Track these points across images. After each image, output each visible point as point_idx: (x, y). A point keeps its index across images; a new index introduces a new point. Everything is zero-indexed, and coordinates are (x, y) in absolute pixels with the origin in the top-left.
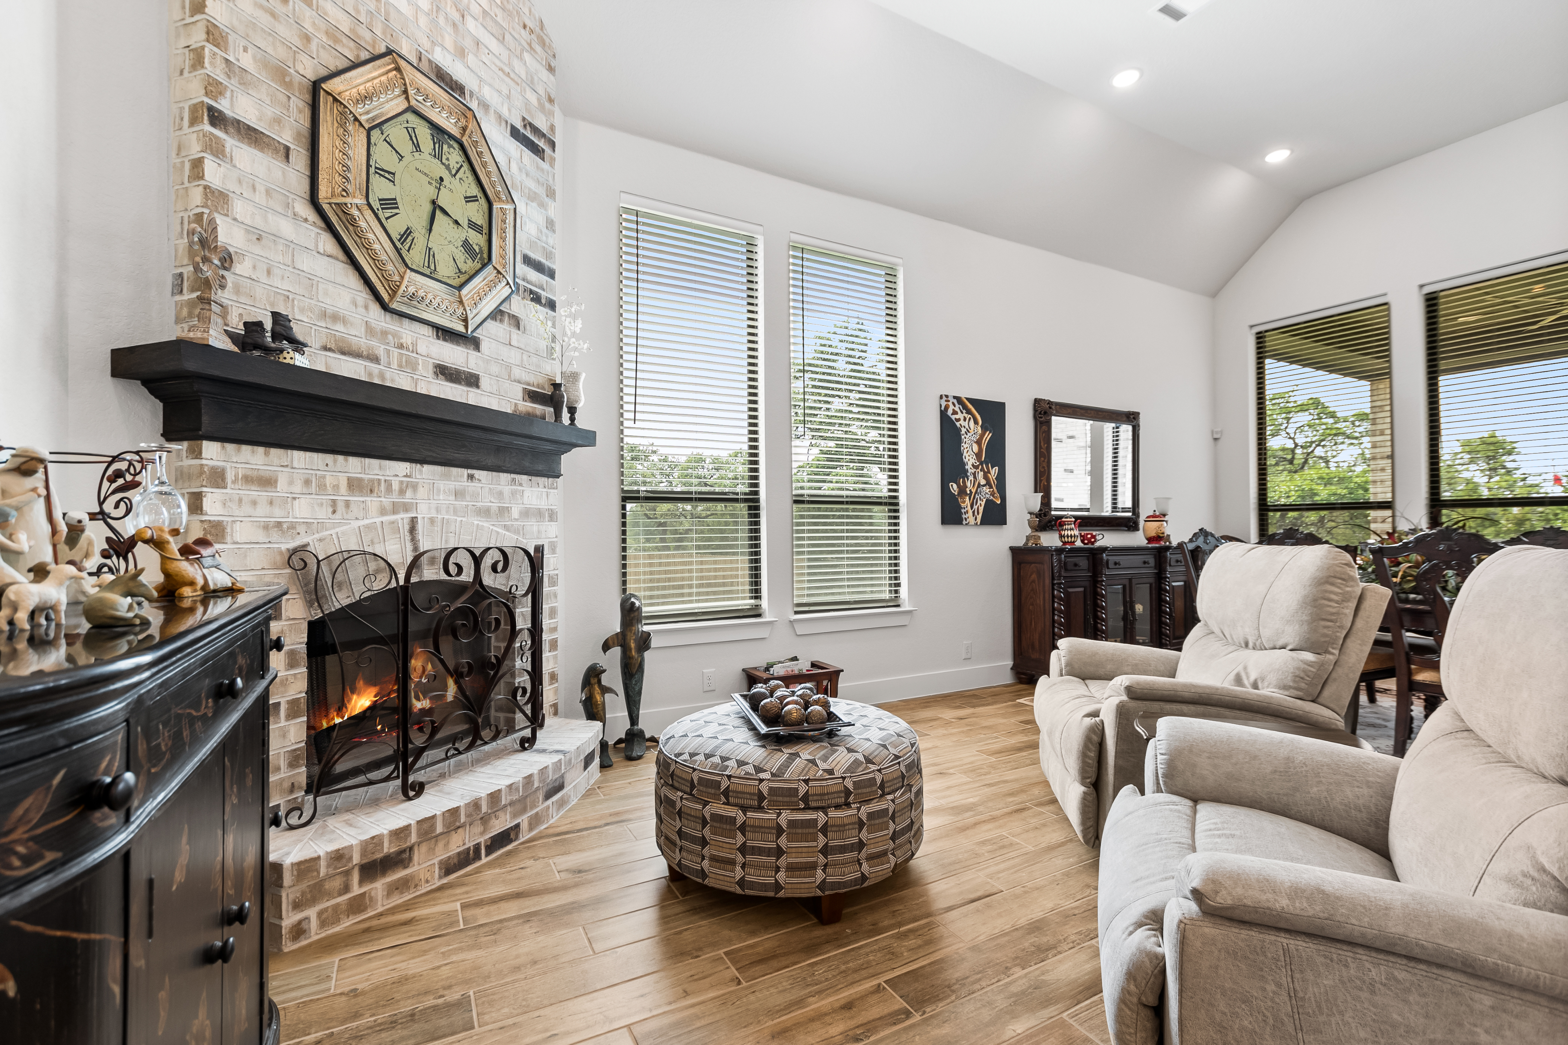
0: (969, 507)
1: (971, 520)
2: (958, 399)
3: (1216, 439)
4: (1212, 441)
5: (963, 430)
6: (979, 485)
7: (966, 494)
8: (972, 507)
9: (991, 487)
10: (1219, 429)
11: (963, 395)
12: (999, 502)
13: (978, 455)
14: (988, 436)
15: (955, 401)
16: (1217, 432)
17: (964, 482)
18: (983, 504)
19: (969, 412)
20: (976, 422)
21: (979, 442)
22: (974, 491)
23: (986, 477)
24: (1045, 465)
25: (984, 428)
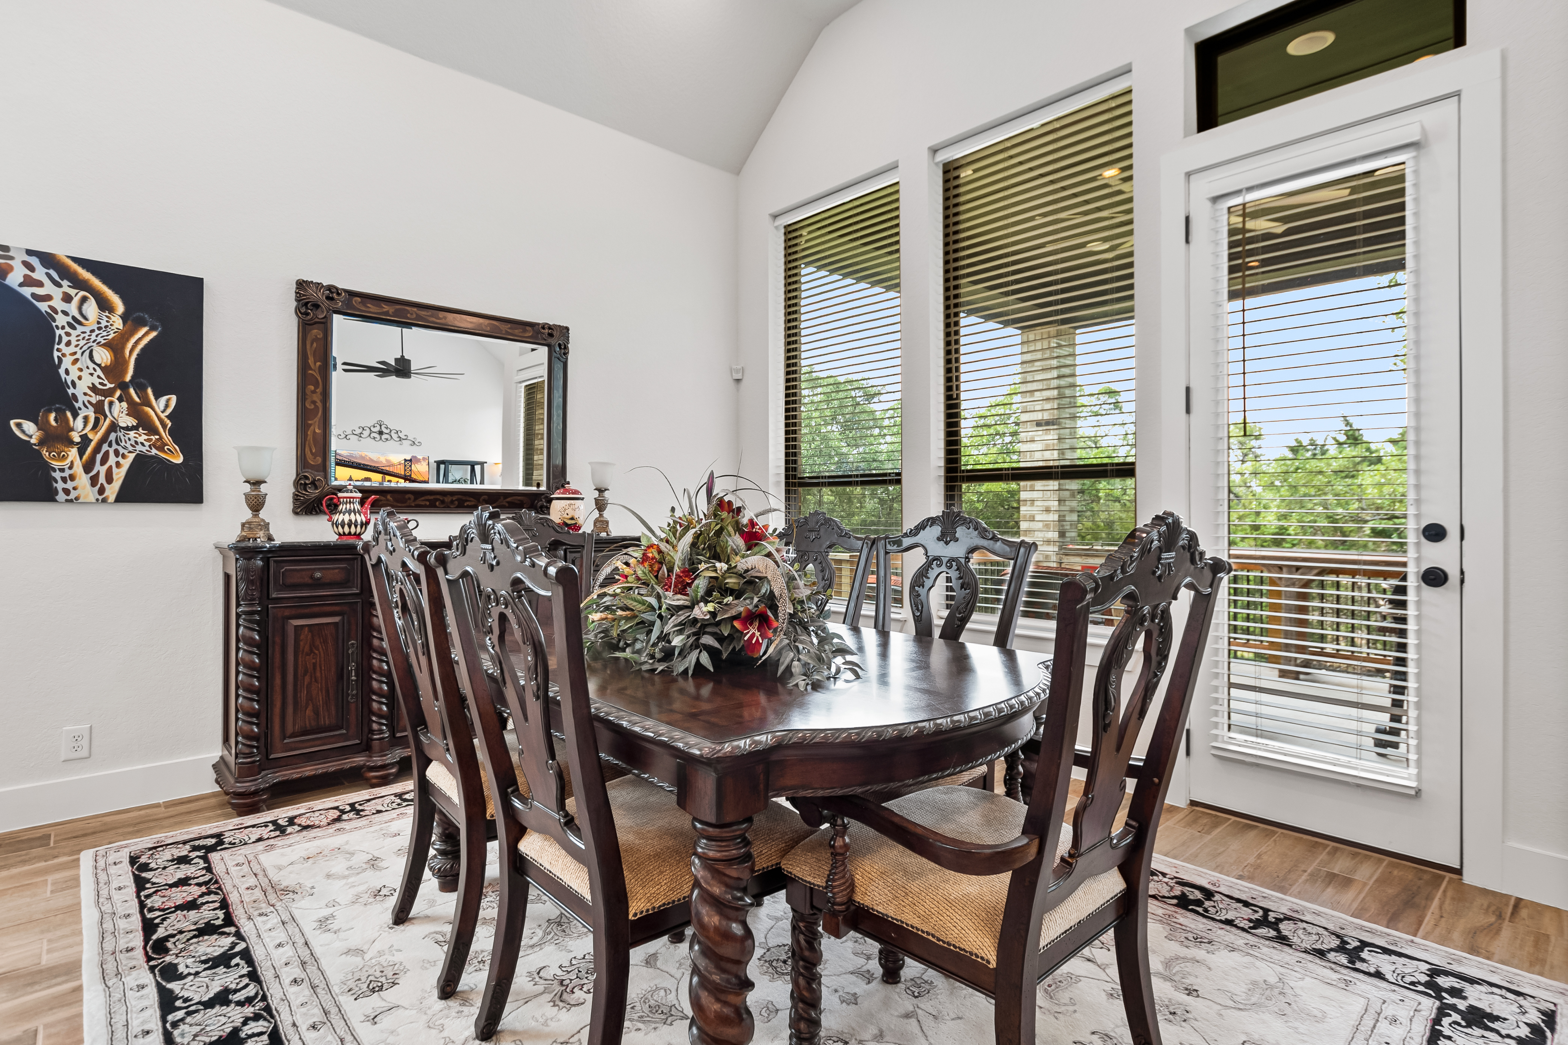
0: (78, 468)
1: (87, 491)
2: (48, 260)
3: (738, 381)
4: (732, 383)
5: (61, 320)
6: (114, 427)
7: (70, 443)
8: (88, 467)
9: (151, 429)
10: (739, 367)
11: (61, 250)
12: (179, 459)
13: (113, 371)
14: (144, 336)
15: (34, 261)
16: (737, 371)
17: (61, 418)
18: (126, 463)
19: (79, 284)
20: (104, 305)
21: (115, 346)
22: (95, 438)
23: (134, 410)
24: (317, 398)
25: (132, 319)
